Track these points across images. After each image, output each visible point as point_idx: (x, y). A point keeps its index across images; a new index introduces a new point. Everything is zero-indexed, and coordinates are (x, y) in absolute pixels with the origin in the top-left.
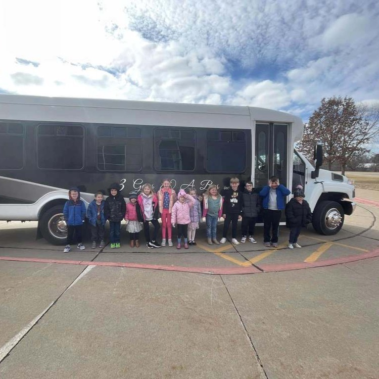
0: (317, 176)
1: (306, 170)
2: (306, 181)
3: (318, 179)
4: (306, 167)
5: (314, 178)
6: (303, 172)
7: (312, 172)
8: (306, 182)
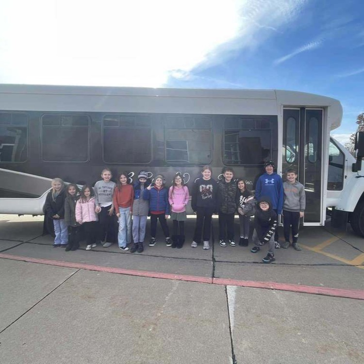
0: (360, 169)
1: (346, 162)
2: (345, 174)
3: (360, 173)
4: (346, 159)
5: (356, 171)
6: (342, 164)
7: (353, 164)
8: (346, 176)
